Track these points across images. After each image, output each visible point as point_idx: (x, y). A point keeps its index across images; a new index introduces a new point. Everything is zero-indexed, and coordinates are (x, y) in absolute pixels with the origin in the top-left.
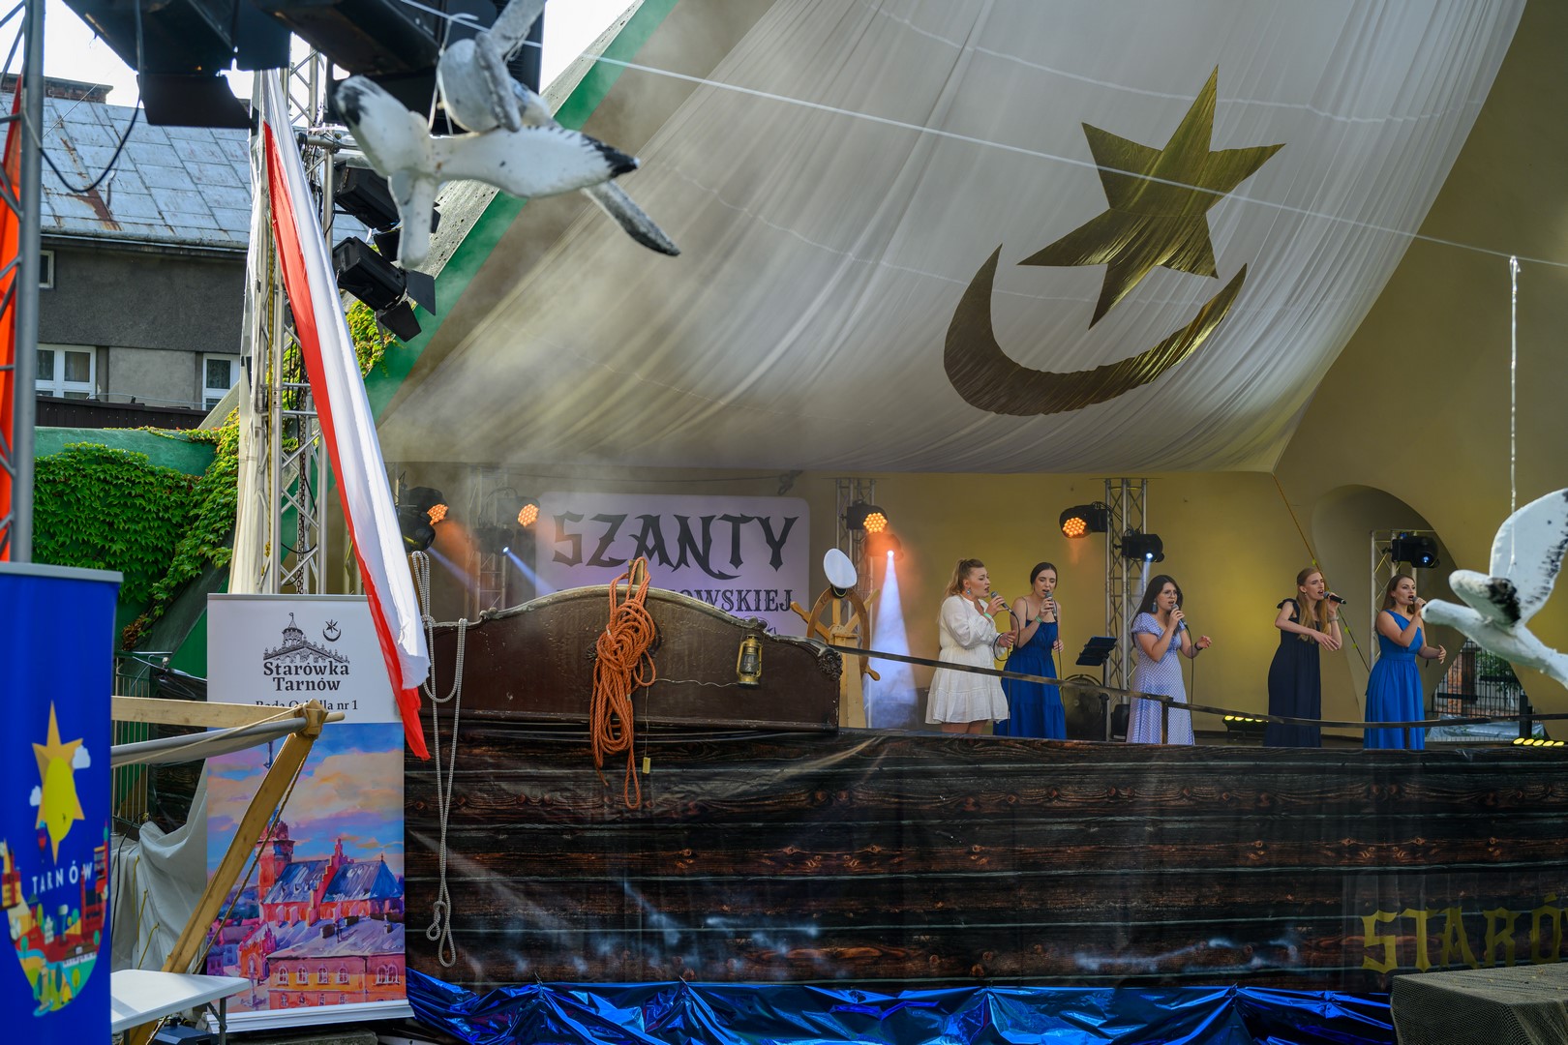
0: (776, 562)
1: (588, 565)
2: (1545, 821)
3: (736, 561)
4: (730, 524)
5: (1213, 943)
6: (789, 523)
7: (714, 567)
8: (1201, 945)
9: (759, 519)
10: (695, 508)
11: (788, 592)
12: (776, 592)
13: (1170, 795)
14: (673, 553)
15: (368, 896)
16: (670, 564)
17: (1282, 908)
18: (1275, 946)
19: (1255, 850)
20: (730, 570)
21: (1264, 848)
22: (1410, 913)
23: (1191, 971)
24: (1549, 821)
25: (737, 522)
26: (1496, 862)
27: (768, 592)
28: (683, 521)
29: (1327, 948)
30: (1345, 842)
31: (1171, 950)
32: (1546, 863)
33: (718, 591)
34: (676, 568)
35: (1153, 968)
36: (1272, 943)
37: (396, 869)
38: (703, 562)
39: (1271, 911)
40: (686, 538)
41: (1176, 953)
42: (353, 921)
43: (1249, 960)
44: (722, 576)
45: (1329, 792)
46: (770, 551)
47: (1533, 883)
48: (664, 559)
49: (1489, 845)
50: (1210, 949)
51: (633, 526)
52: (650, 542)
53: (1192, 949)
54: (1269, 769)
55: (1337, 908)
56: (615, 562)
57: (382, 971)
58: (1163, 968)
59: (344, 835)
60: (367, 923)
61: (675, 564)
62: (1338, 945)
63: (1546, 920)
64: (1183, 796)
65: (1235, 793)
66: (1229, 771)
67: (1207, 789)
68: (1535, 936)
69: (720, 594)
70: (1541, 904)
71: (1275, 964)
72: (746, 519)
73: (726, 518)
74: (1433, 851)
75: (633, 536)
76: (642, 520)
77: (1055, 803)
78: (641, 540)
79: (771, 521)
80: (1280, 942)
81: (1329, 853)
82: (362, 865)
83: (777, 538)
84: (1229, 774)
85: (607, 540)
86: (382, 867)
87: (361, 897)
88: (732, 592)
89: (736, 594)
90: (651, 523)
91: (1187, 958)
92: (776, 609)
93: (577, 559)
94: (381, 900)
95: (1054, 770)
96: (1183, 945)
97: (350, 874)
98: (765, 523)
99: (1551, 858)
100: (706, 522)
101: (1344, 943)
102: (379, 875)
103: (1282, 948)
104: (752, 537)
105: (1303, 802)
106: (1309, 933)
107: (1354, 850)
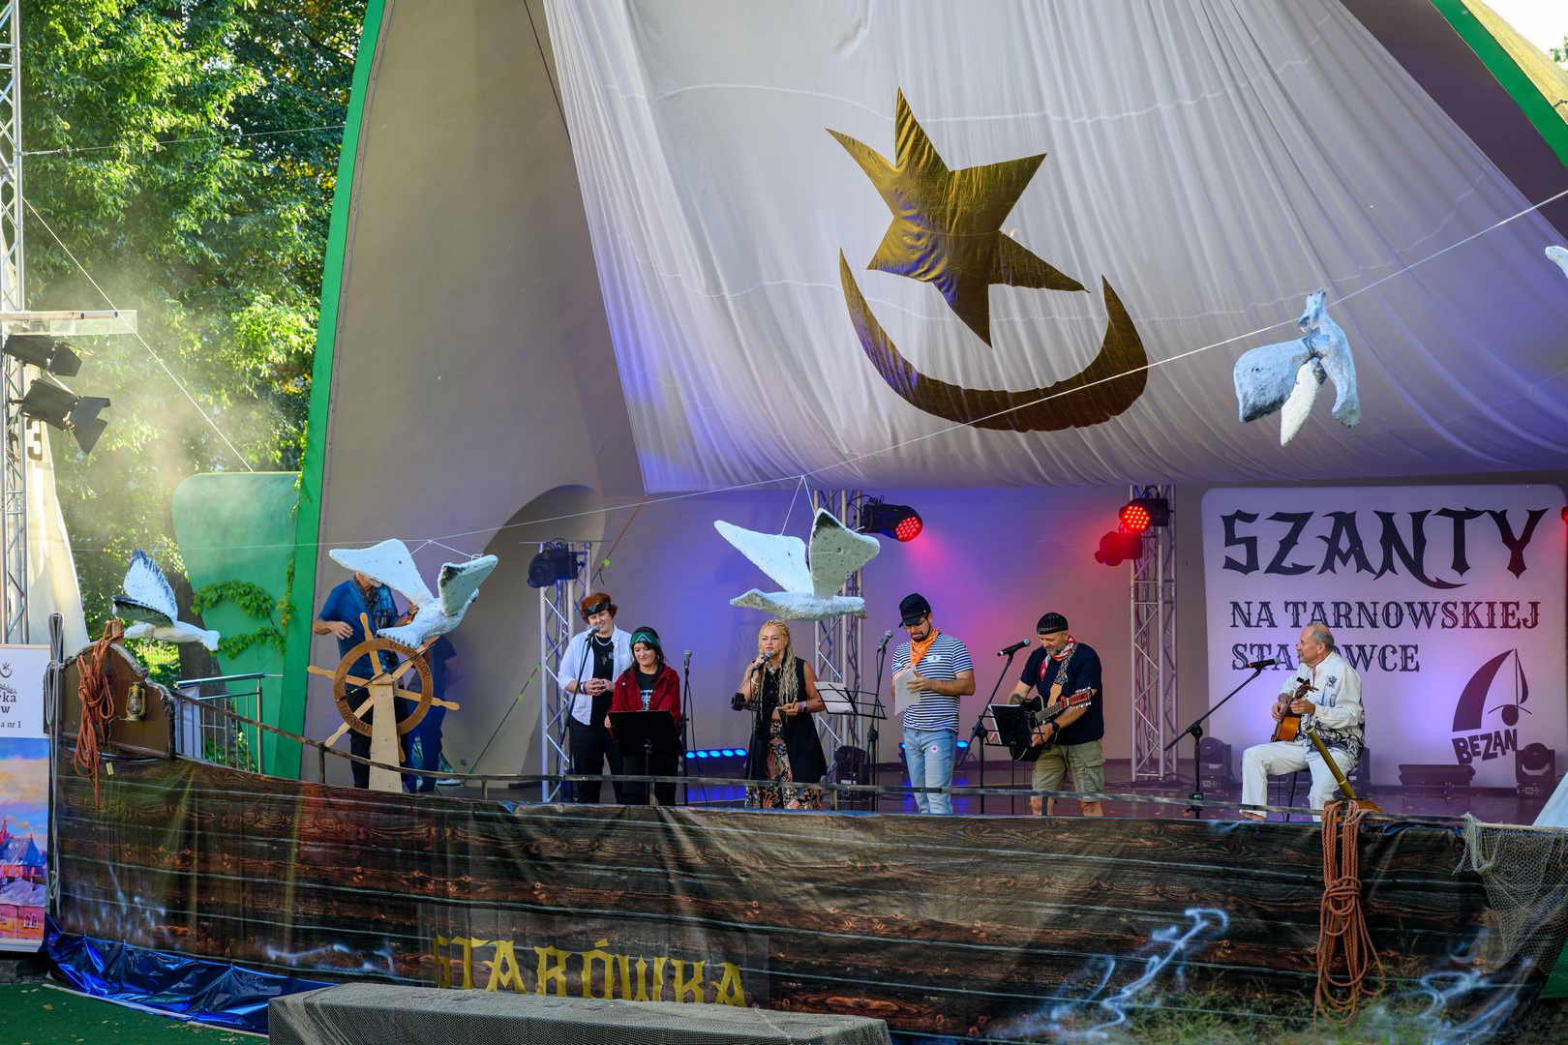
0: (1517, 566)
1: (1268, 571)
2: (591, 872)
3: (1460, 565)
4: (1451, 520)
5: (336, 947)
6: (1535, 517)
7: (1430, 572)
8: (329, 948)
9: (1492, 513)
10: (1402, 502)
11: (1534, 605)
12: (1517, 604)
13: (307, 823)
14: (1375, 555)
15: (21, 863)
16: (1373, 572)
17: (379, 925)
18: (378, 956)
19: (356, 874)
20: (1452, 577)
21: (362, 873)
22: (457, 940)
23: (322, 968)
24: (596, 873)
25: (1460, 518)
26: (542, 905)
27: (1506, 605)
28: (1387, 518)
29: (410, 963)
30: (415, 874)
31: (307, 949)
32: (594, 911)
33: (1436, 604)
34: (1379, 575)
35: (294, 963)
36: (375, 952)
37: (42, 846)
38: (1416, 567)
39: (372, 927)
40: (1390, 538)
41: (311, 953)
42: (11, 880)
43: (361, 965)
44: (1441, 585)
45: (403, 830)
46: (1506, 554)
47: (581, 927)
48: (1363, 564)
49: (534, 888)
50: (333, 951)
51: (1321, 526)
52: (1344, 544)
53: (323, 950)
54: (364, 808)
55: (413, 930)
56: (1298, 570)
57: (28, 918)
58: (303, 963)
59: (8, 817)
60: (19, 882)
61: (1377, 571)
62: (416, 961)
63: (598, 963)
64: (315, 825)
65: (344, 826)
66: (342, 807)
67: (329, 821)
68: (585, 977)
69: (1439, 606)
70: (591, 947)
71: (380, 971)
72: (1472, 514)
73: (1444, 512)
74: (483, 889)
75: (1323, 538)
76: (1332, 519)
77: (259, 825)
78: (1333, 542)
79: (1507, 516)
80: (381, 953)
81: (405, 882)
82: (18, 840)
83: (1518, 536)
84: (341, 809)
85: (1288, 543)
86: (31, 843)
87: (17, 863)
88: (1455, 604)
89: (1460, 607)
90: (1344, 521)
91: (319, 957)
92: (1518, 626)
93: (1252, 565)
94: (28, 867)
95: (258, 798)
96: (316, 947)
97: (10, 846)
98: (1500, 518)
99: (600, 906)
100: (1418, 518)
101: (422, 959)
102: (29, 849)
103: (384, 958)
104: (1482, 538)
105: (387, 838)
106: (397, 948)
107: (423, 882)
